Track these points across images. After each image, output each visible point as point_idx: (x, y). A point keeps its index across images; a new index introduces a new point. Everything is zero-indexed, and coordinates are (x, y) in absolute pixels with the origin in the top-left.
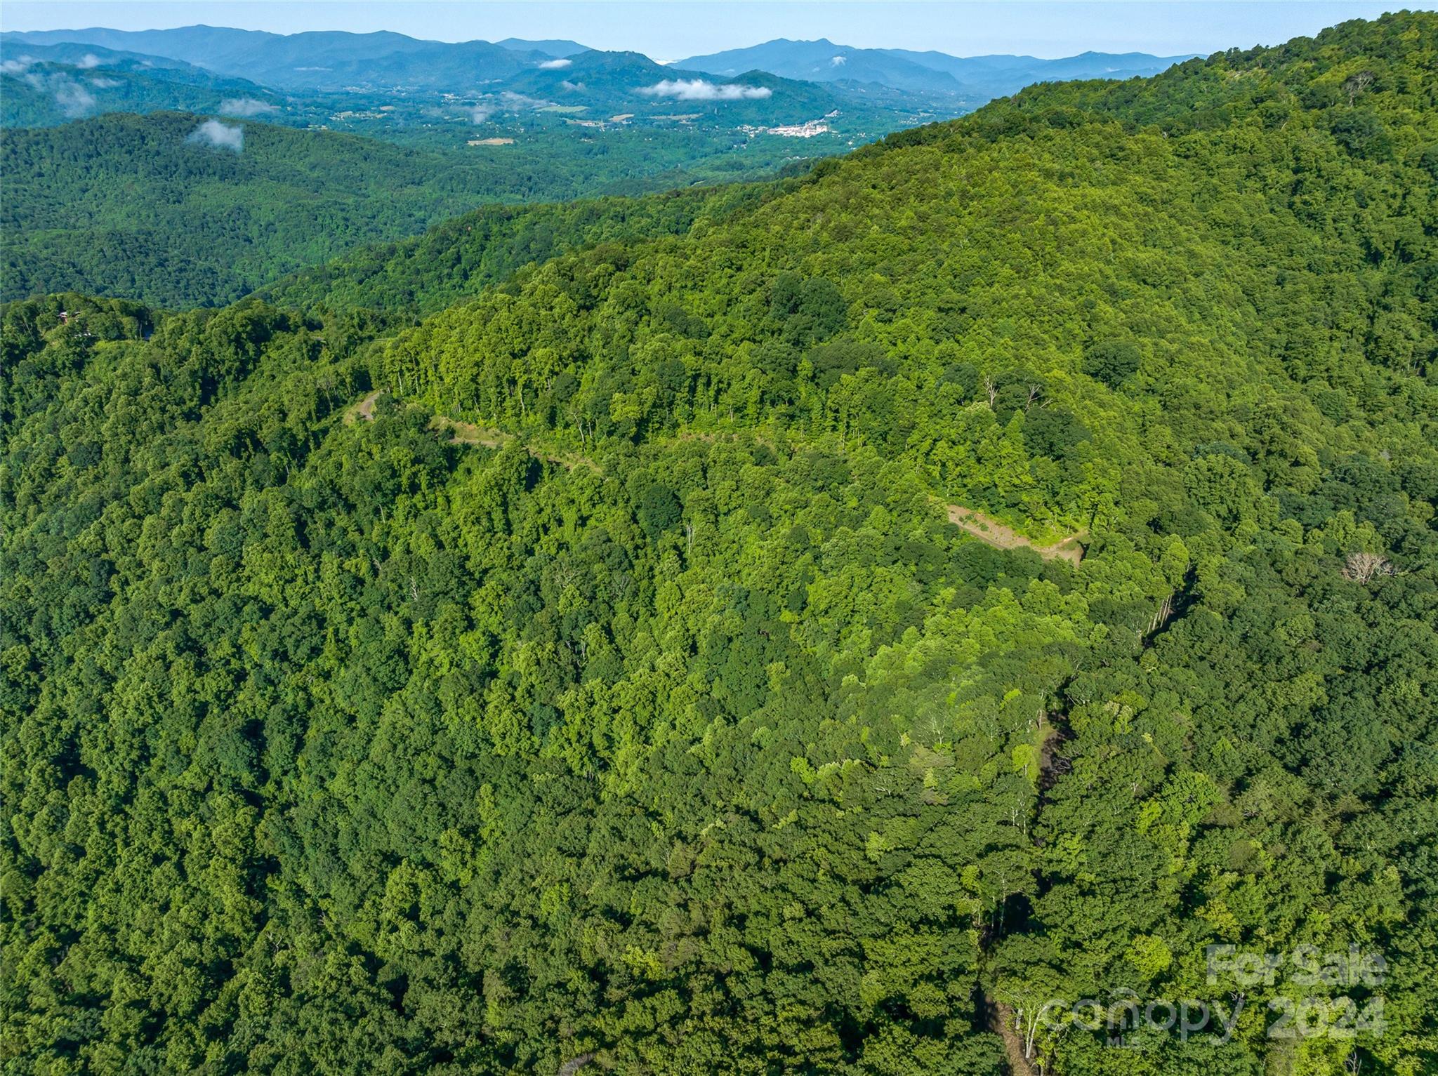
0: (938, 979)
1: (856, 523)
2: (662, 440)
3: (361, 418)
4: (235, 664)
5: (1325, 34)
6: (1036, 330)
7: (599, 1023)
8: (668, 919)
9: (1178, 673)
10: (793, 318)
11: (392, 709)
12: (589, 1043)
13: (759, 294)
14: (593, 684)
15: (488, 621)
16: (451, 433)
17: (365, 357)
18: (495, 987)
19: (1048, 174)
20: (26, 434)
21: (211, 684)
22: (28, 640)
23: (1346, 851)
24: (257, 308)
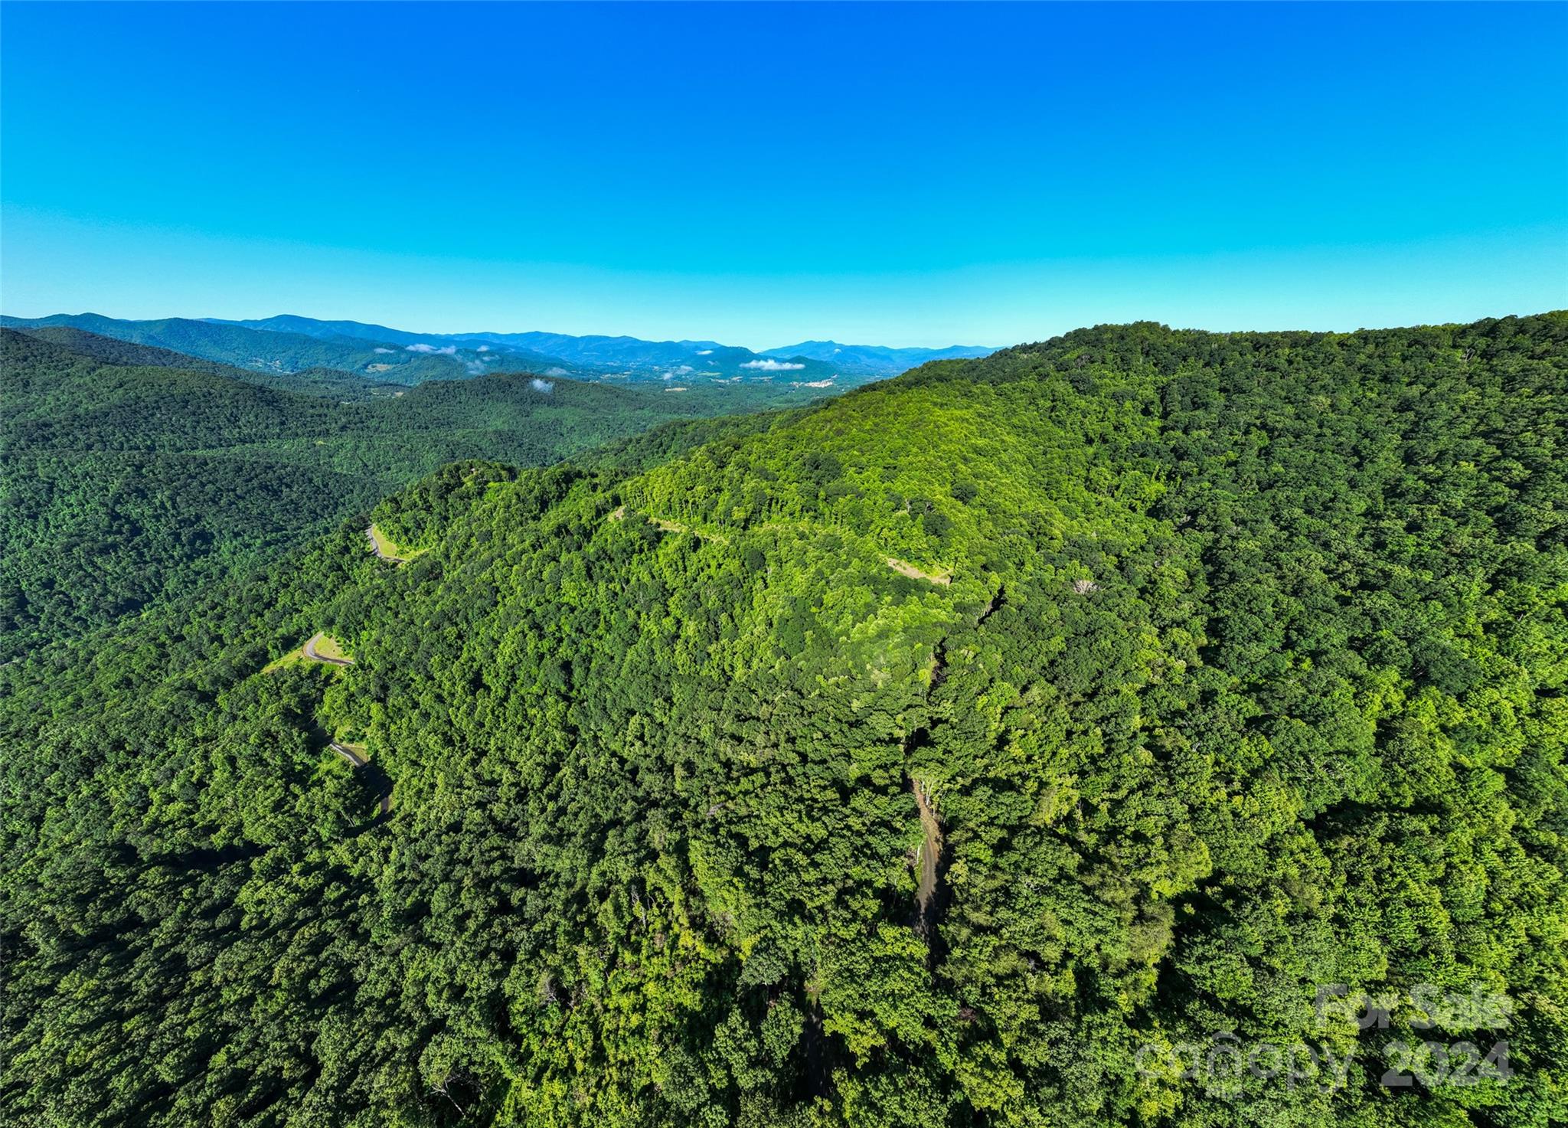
0: (885, 767)
1: (846, 567)
2: (756, 528)
3: (616, 518)
4: (557, 635)
5: (1068, 335)
6: (929, 477)
7: (728, 788)
8: (760, 740)
9: (996, 636)
10: (816, 472)
11: (631, 654)
12: (723, 797)
13: (801, 460)
14: (724, 641)
15: (676, 612)
16: (658, 525)
17: (618, 490)
18: (679, 772)
19: (935, 404)
20: (455, 527)
21: (546, 645)
22: (457, 625)
23: (1076, 720)
24: (567, 467)
